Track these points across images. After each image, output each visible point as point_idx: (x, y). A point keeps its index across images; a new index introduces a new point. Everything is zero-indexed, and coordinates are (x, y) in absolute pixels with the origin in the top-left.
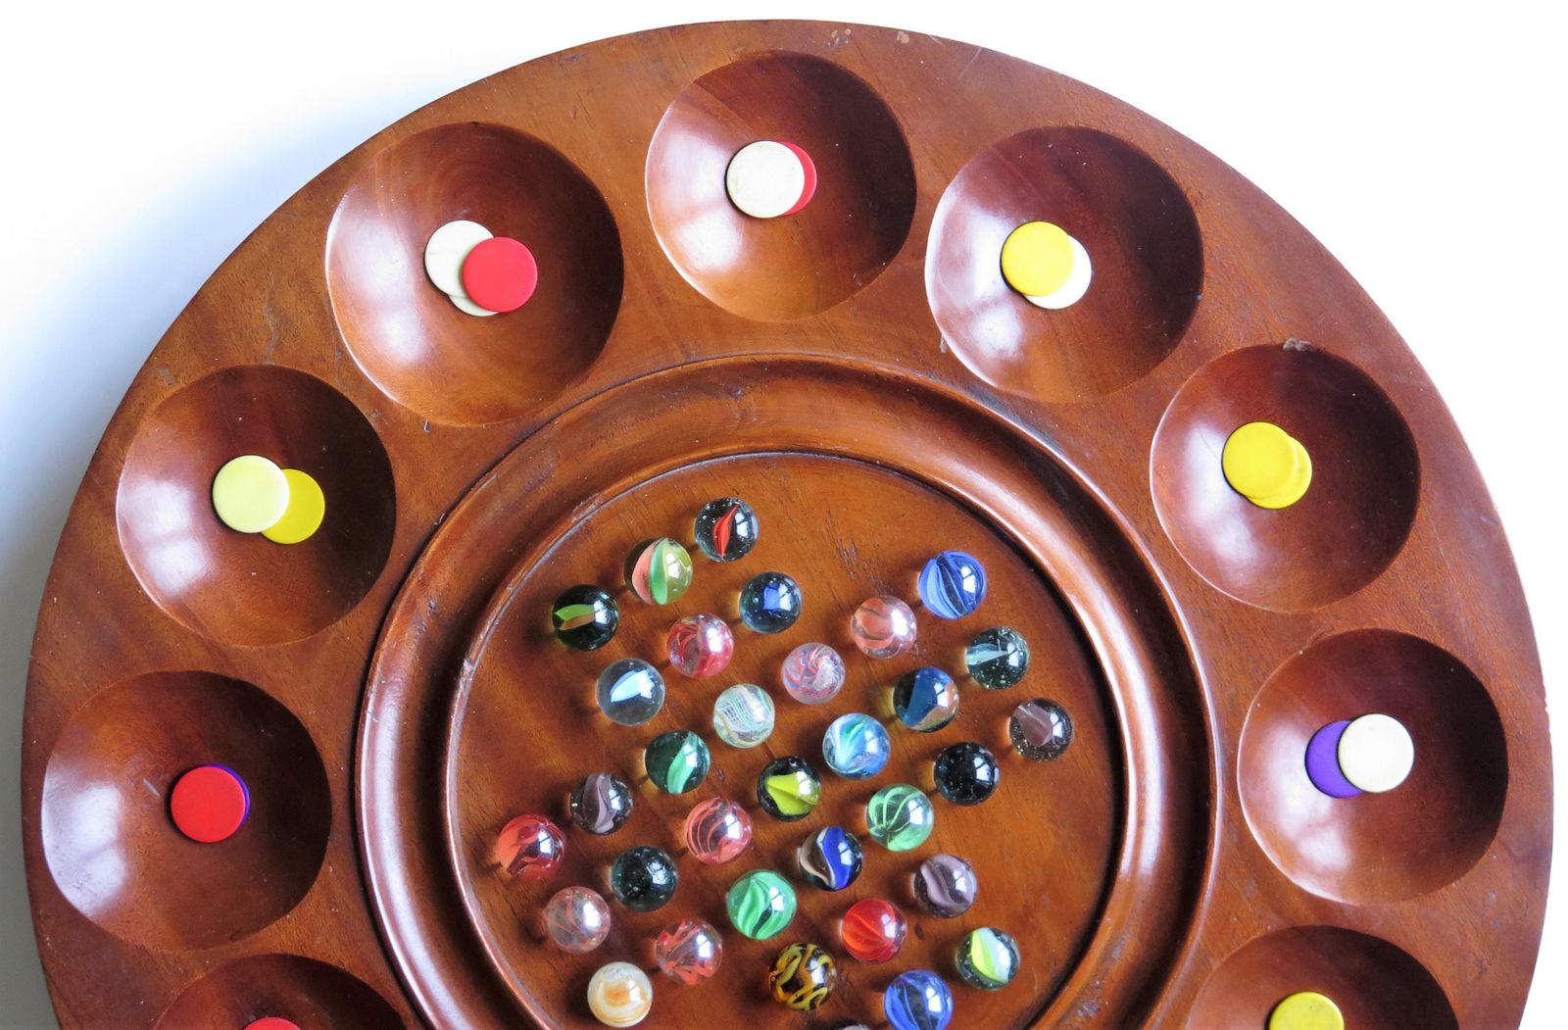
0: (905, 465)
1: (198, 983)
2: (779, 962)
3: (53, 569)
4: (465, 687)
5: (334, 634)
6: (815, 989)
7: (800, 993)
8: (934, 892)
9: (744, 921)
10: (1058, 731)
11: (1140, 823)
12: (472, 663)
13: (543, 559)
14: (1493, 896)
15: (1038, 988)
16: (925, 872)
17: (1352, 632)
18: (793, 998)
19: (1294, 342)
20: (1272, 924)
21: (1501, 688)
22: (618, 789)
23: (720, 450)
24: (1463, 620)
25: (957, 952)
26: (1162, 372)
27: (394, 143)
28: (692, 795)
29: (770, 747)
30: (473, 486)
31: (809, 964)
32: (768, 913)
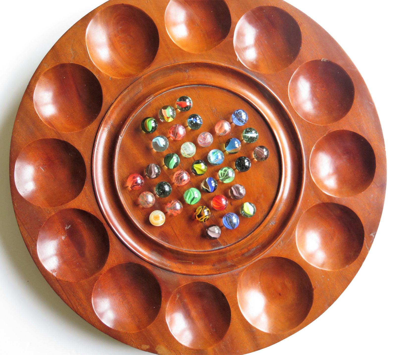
0: (228, 88)
1: (53, 216)
2: (196, 210)
3: (18, 113)
4: (119, 142)
5: (87, 129)
6: (205, 217)
7: (202, 217)
8: (235, 193)
9: (188, 200)
10: (265, 153)
11: (286, 177)
12: (121, 136)
13: (139, 111)
14: (372, 196)
15: (260, 217)
16: (232, 188)
17: (338, 130)
18: (200, 218)
19: (324, 59)
20: (318, 202)
21: (374, 144)
22: (157, 167)
23: (182, 84)
24: (365, 128)
25: (240, 208)
26: (291, 66)
27: (103, 9)
28: (175, 169)
29: (194, 158)
30: (122, 93)
31: (204, 210)
32: (194, 198)
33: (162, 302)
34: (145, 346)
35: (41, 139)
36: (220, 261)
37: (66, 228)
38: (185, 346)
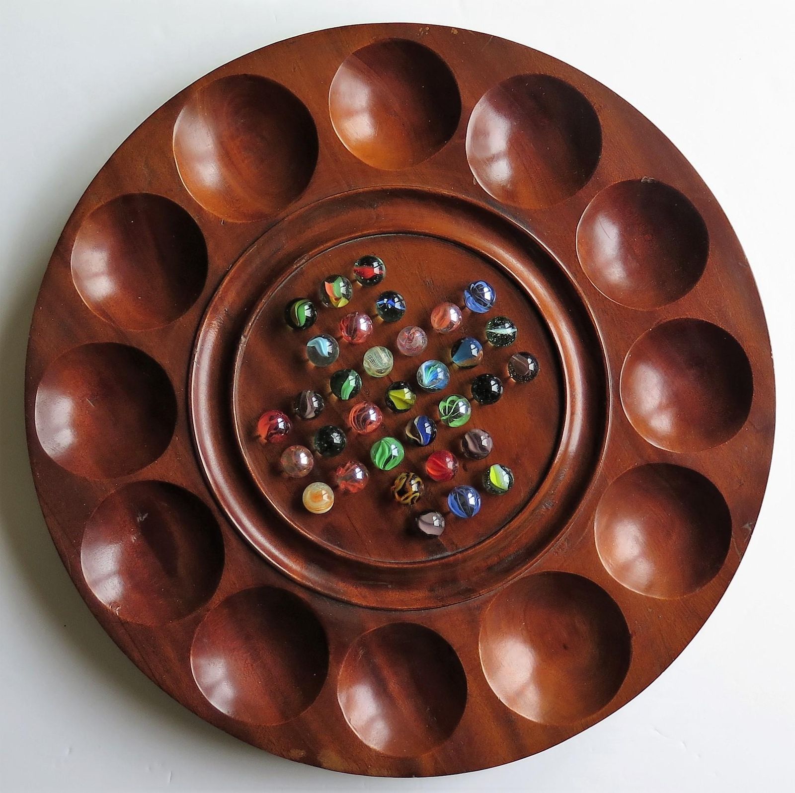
0: (457, 239)
1: (112, 496)
2: (396, 482)
3: (40, 293)
4: (242, 349)
5: (178, 324)
6: (413, 494)
7: (406, 496)
8: (471, 446)
9: (379, 461)
10: (531, 367)
11: (572, 414)
12: (245, 337)
13: (280, 287)
14: (746, 448)
15: (523, 494)
16: (467, 437)
17: (676, 320)
18: (403, 498)
19: (646, 178)
20: (638, 462)
21: (749, 346)
22: (317, 397)
23: (366, 232)
24: (730, 313)
25: (483, 477)
26: (581, 193)
27: (206, 84)
28: (353, 400)
29: (391, 377)
30: (246, 251)
31: (410, 481)
32: (390, 457)
33: (329, 664)
34: (297, 751)
35: (87, 346)
36: (444, 582)
37: (139, 519)
38: (375, 751)
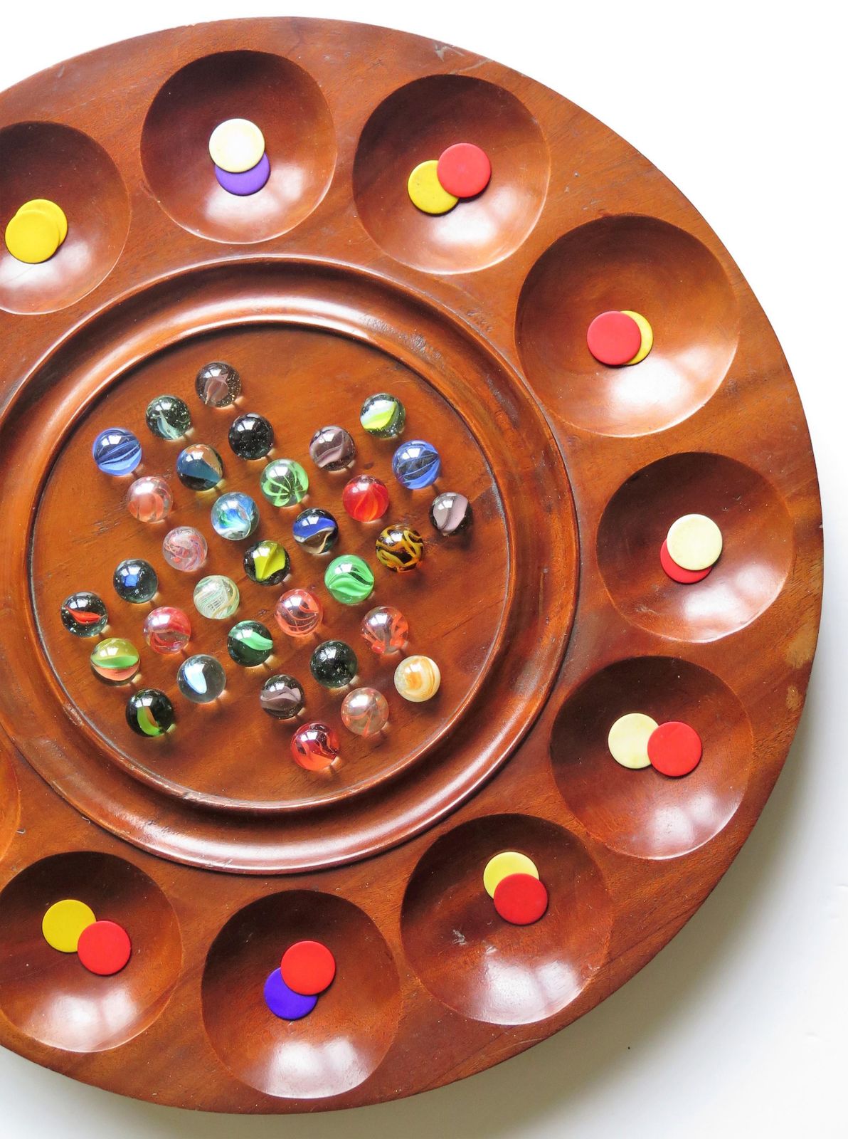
0: (36, 489)
1: (424, 982)
2: (389, 566)
3: (133, 1097)
4: (204, 798)
5: (171, 893)
6: (406, 540)
7: (409, 550)
8: (335, 457)
9: (361, 592)
10: (216, 373)
11: (283, 311)
12: (186, 794)
13: (112, 745)
14: (327, 57)
15: (404, 380)
16: (322, 465)
17: (143, 165)
18: (412, 554)
20: (352, 212)
21: (180, 59)
22: (270, 685)
23: (29, 622)
24: (132, 87)
25: (378, 439)
28: (274, 633)
29: (241, 578)
30: (61, 797)
31: (386, 544)
32: (353, 575)
33: (662, 655)
34: (789, 698)
35: (207, 1025)
36: (537, 492)
37: (462, 942)
38: (786, 584)
